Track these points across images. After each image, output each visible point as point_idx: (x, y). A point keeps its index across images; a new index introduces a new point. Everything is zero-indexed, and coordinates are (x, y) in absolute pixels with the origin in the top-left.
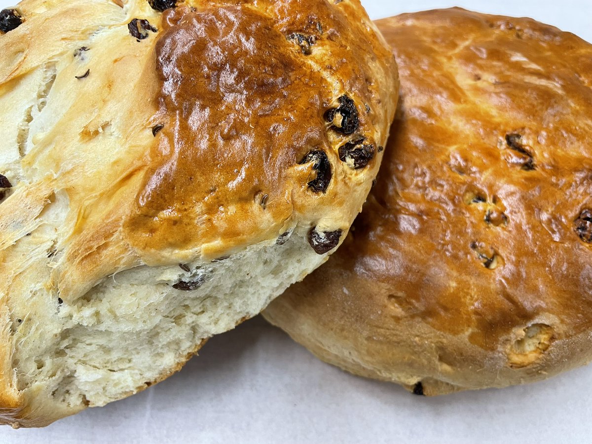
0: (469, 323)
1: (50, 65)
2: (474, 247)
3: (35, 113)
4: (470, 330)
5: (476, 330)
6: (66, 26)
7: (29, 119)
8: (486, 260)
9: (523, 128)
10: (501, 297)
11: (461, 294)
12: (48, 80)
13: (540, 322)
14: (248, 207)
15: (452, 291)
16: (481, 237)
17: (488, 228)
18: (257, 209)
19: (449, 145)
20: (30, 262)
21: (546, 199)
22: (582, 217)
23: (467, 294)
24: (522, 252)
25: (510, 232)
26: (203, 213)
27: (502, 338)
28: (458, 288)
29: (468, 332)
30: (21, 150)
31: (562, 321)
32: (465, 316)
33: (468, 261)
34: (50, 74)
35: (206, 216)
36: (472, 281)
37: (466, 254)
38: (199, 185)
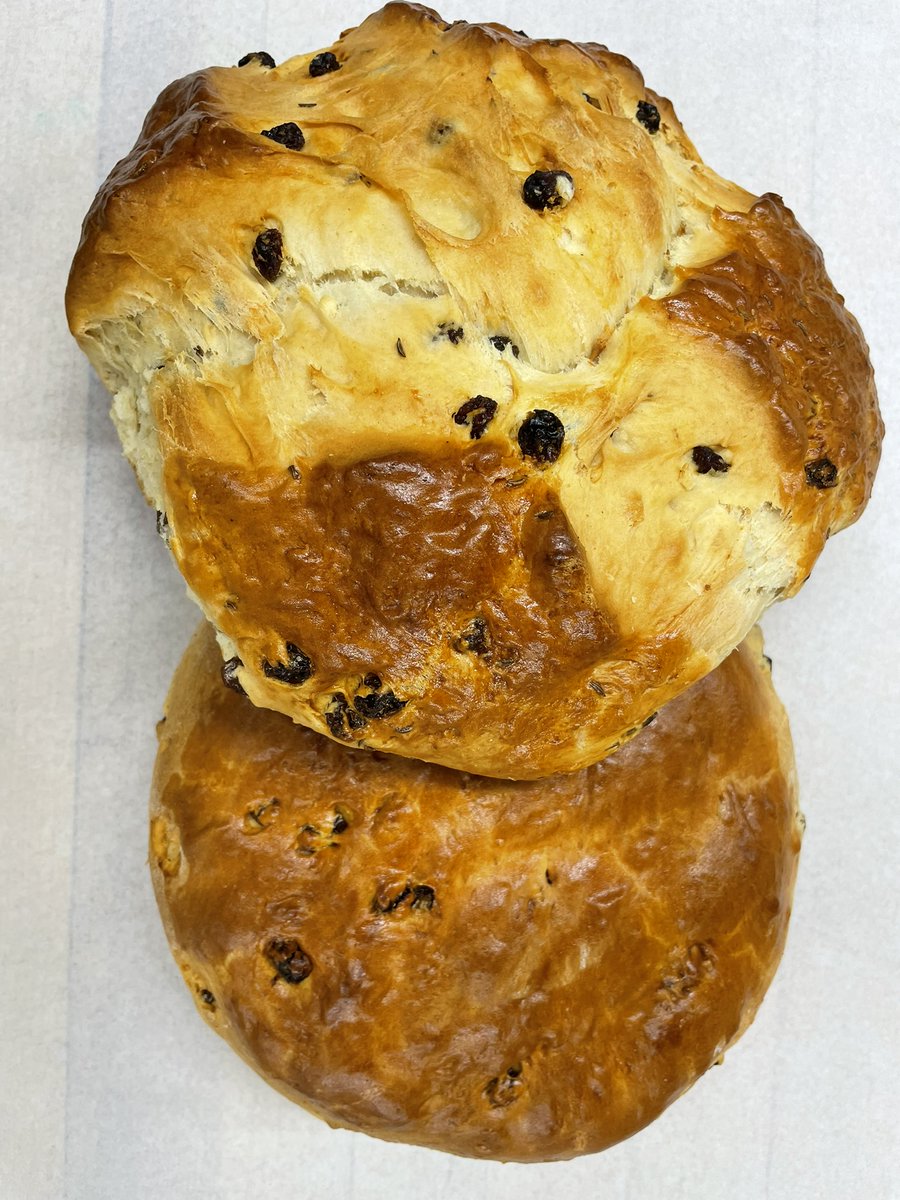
0: (190, 776)
1: (444, 288)
2: (276, 802)
3: (379, 281)
4: (183, 776)
5: (182, 783)
6: (509, 293)
7: (368, 276)
8: (256, 813)
9: (440, 916)
10: (209, 818)
11: (219, 773)
12: (424, 288)
13: (182, 863)
14: (221, 587)
15: (224, 762)
16: (286, 815)
17: (298, 827)
18: (221, 598)
19: (421, 802)
20: (184, 329)
21: (325, 912)
22: (297, 953)
23: (219, 781)
24: (256, 861)
25: (287, 852)
26: (202, 537)
27: (171, 812)
28: (225, 769)
29: (181, 774)
30: (326, 277)
31: (180, 890)
32: (196, 773)
33: (256, 789)
34: (434, 288)
35: (201, 542)
36: (233, 790)
37: (265, 790)
38: (228, 531)
